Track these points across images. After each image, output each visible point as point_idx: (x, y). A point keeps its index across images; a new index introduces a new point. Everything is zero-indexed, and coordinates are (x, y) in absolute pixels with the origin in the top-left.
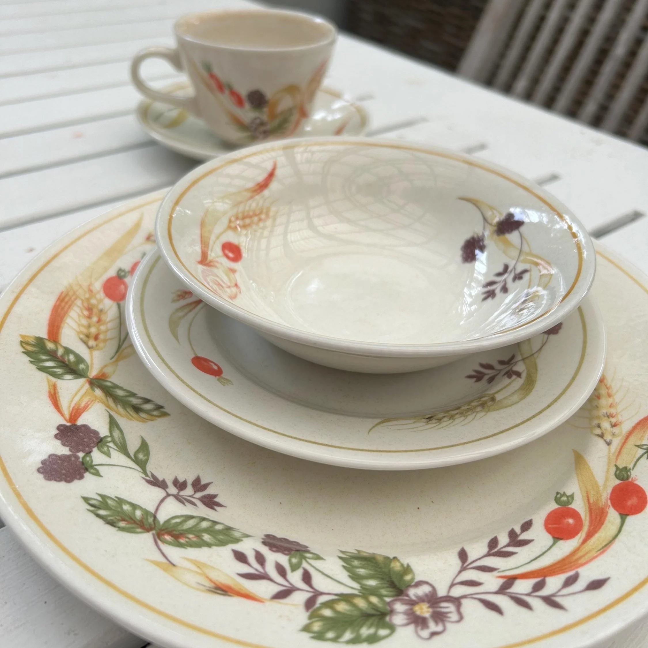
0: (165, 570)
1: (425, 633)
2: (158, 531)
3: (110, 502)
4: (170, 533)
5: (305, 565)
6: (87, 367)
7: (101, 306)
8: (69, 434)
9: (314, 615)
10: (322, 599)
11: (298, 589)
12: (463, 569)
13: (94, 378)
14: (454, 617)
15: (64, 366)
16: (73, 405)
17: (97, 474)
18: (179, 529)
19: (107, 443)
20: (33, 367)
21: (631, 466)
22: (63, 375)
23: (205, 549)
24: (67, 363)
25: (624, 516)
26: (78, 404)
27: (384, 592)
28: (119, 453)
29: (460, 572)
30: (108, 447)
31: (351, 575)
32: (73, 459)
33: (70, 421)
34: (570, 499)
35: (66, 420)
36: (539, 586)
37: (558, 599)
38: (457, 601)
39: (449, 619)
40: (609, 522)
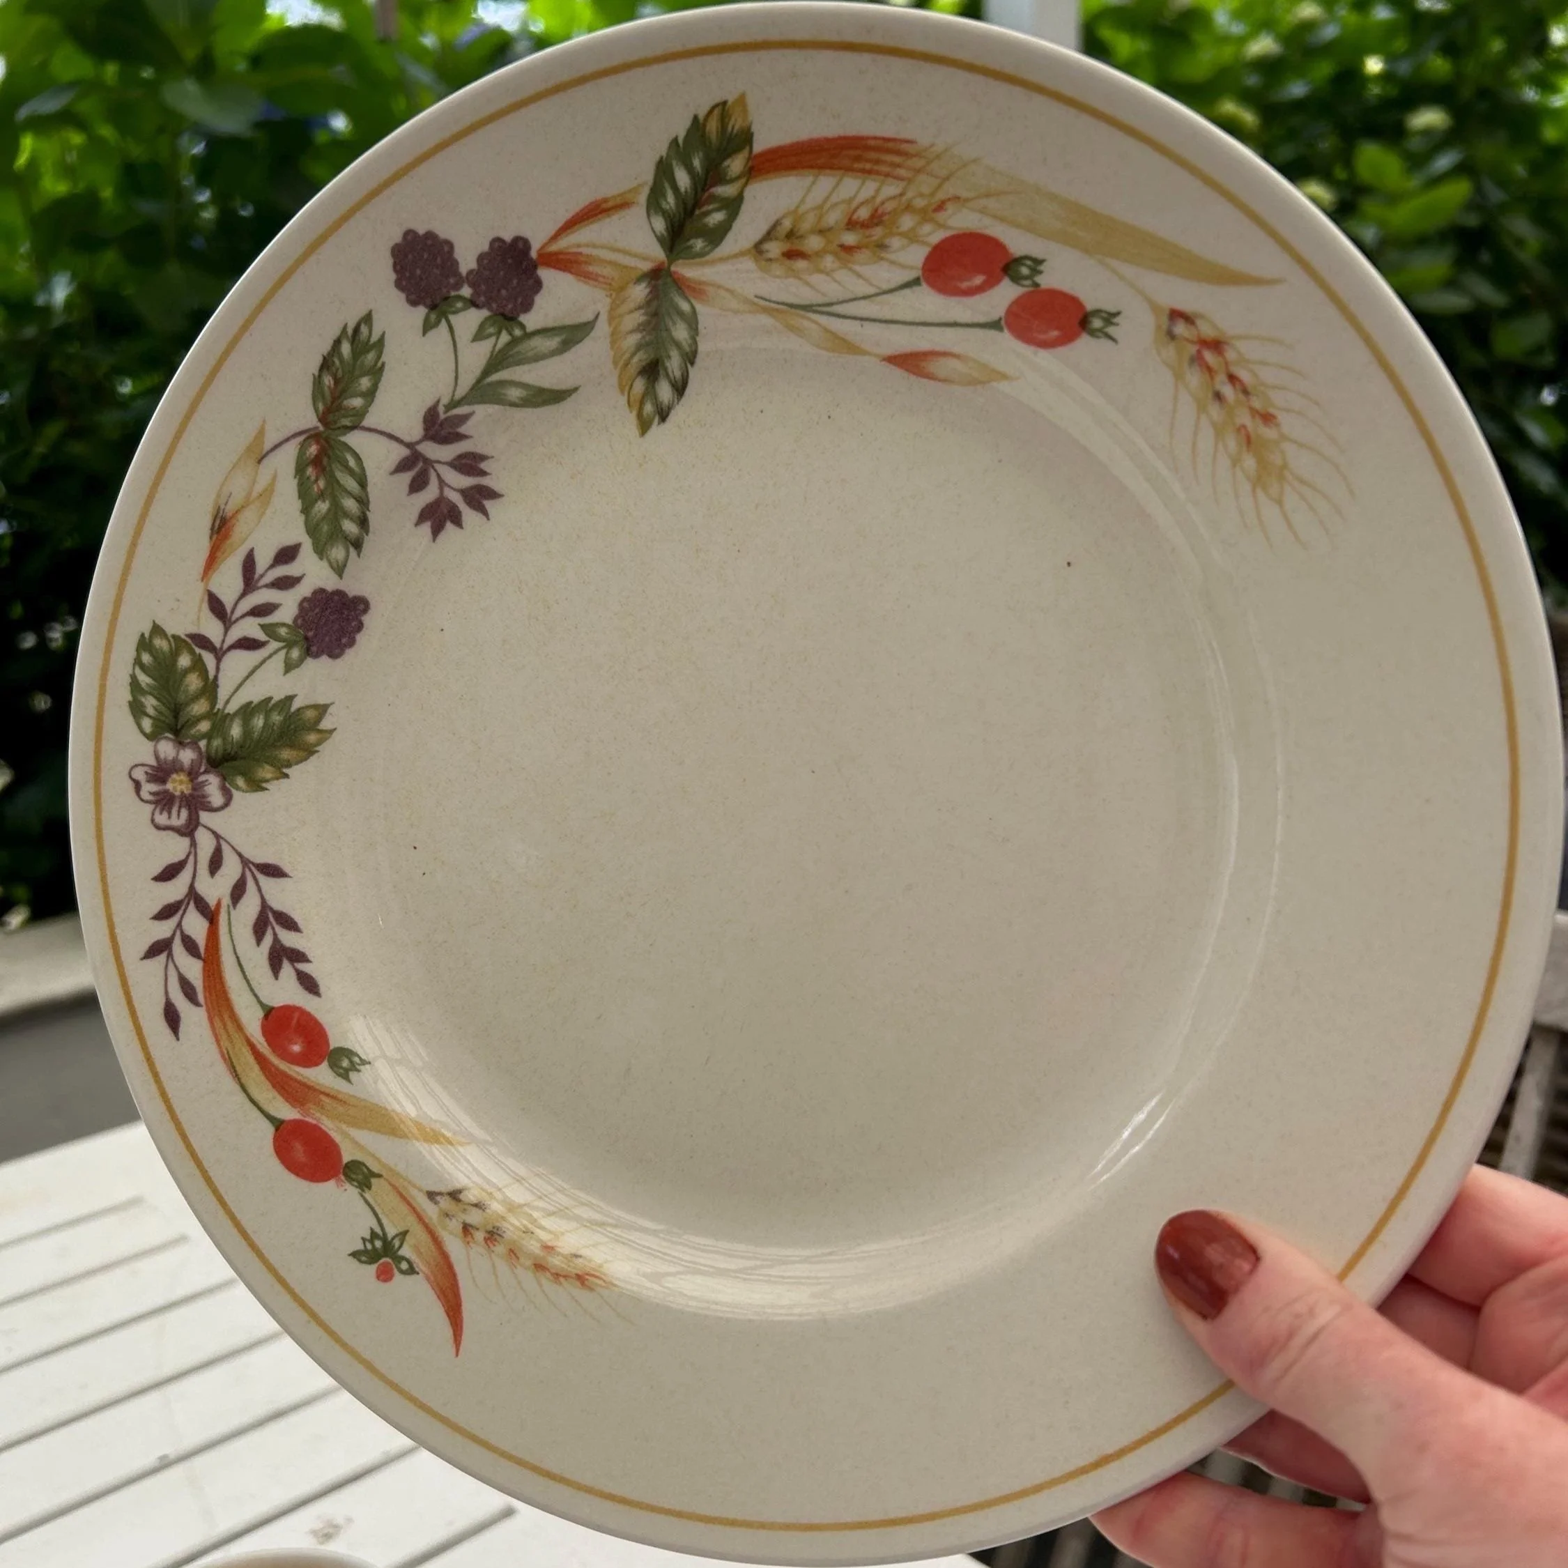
0: (249, 450)
1: (139, 774)
2: (324, 435)
3: (371, 356)
4: (322, 452)
5: (274, 645)
6: (702, 254)
7: (895, 242)
8: (510, 261)
9: (179, 643)
10: (209, 659)
11: (227, 630)
12: (245, 862)
13: (676, 276)
14: (162, 819)
15: (685, 209)
16: (585, 251)
17: (427, 327)
18: (333, 466)
19: (507, 329)
20: (662, 149)
21: (367, 1195)
22: (660, 213)
23: (297, 504)
24: (697, 212)
25: (278, 1124)
26: (590, 260)
27: (217, 743)
28: (488, 355)
29: (240, 855)
30: (499, 333)
31: (253, 705)
32: (452, 281)
33: (540, 255)
34: (341, 1071)
35: (543, 247)
36: (190, 946)
37: (163, 957)
38: (189, 831)
39: (158, 810)
40: (274, 1098)
